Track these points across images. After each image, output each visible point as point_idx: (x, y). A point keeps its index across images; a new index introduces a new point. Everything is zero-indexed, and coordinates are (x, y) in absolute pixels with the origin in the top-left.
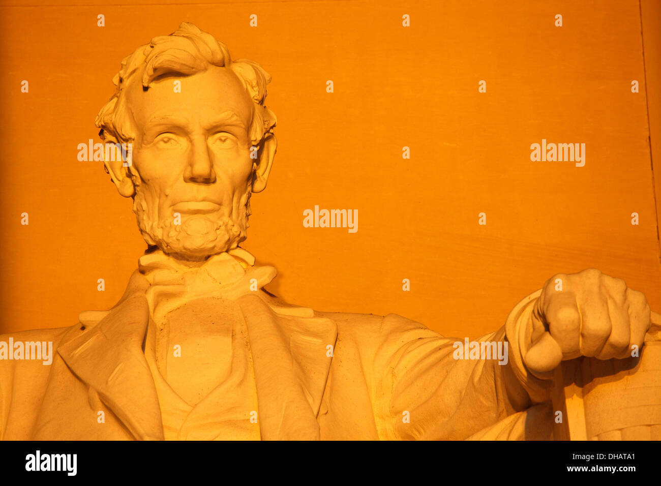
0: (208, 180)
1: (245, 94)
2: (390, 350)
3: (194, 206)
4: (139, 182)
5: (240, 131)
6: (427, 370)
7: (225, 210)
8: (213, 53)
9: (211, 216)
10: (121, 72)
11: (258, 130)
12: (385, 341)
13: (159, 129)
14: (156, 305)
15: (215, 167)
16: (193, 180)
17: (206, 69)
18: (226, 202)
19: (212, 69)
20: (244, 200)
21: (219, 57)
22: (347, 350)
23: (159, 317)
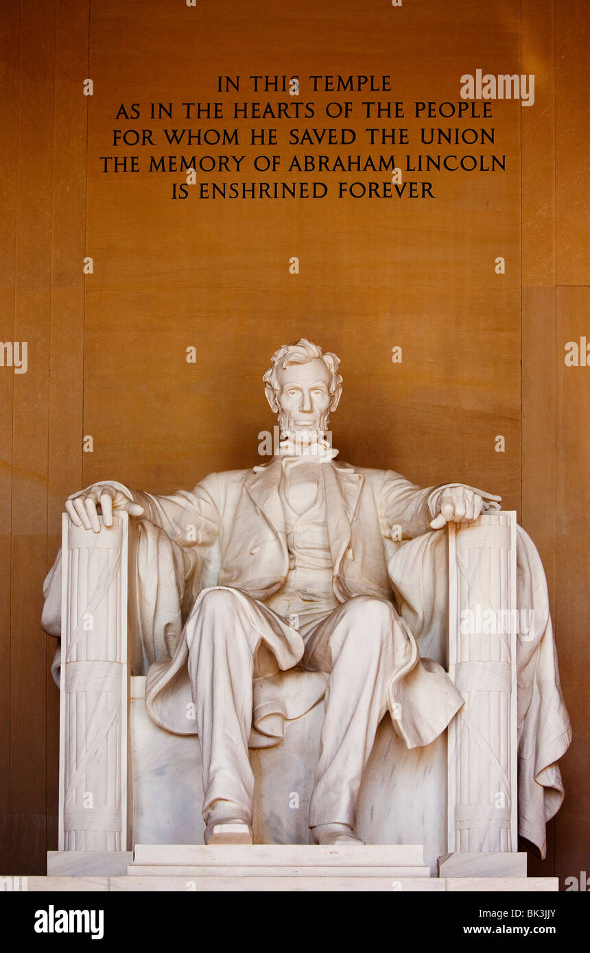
0: (311, 412)
1: (328, 371)
2: (386, 489)
3: (303, 423)
4: (280, 409)
5: (325, 389)
6: (401, 501)
7: (317, 424)
8: (314, 354)
9: (311, 427)
10: (274, 359)
11: (334, 386)
12: (384, 485)
13: (290, 388)
14: (286, 466)
15: (314, 406)
16: (304, 412)
17: (311, 361)
18: (318, 421)
19: (314, 360)
20: (326, 418)
21: (317, 355)
22: (367, 489)
23: (288, 471)
